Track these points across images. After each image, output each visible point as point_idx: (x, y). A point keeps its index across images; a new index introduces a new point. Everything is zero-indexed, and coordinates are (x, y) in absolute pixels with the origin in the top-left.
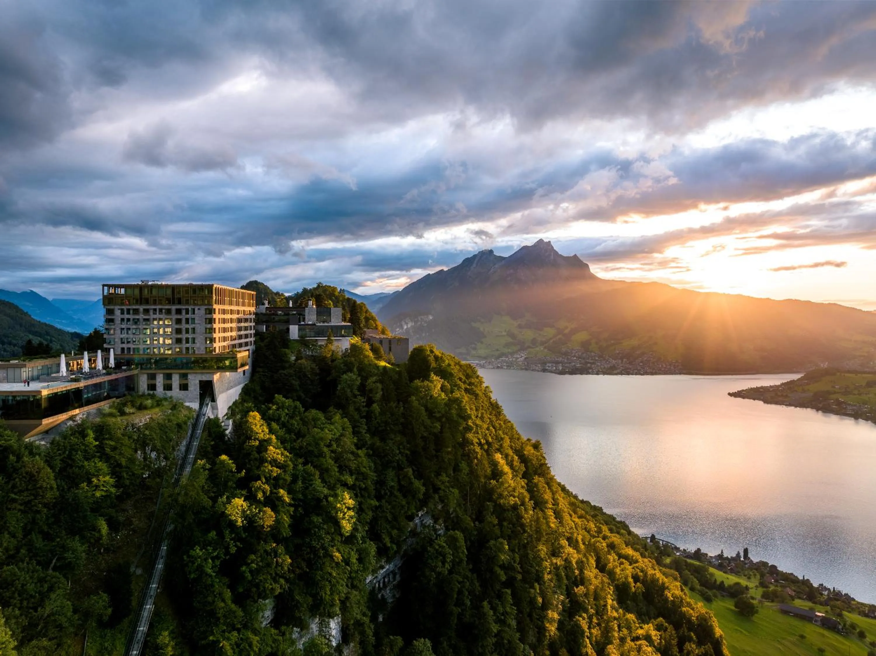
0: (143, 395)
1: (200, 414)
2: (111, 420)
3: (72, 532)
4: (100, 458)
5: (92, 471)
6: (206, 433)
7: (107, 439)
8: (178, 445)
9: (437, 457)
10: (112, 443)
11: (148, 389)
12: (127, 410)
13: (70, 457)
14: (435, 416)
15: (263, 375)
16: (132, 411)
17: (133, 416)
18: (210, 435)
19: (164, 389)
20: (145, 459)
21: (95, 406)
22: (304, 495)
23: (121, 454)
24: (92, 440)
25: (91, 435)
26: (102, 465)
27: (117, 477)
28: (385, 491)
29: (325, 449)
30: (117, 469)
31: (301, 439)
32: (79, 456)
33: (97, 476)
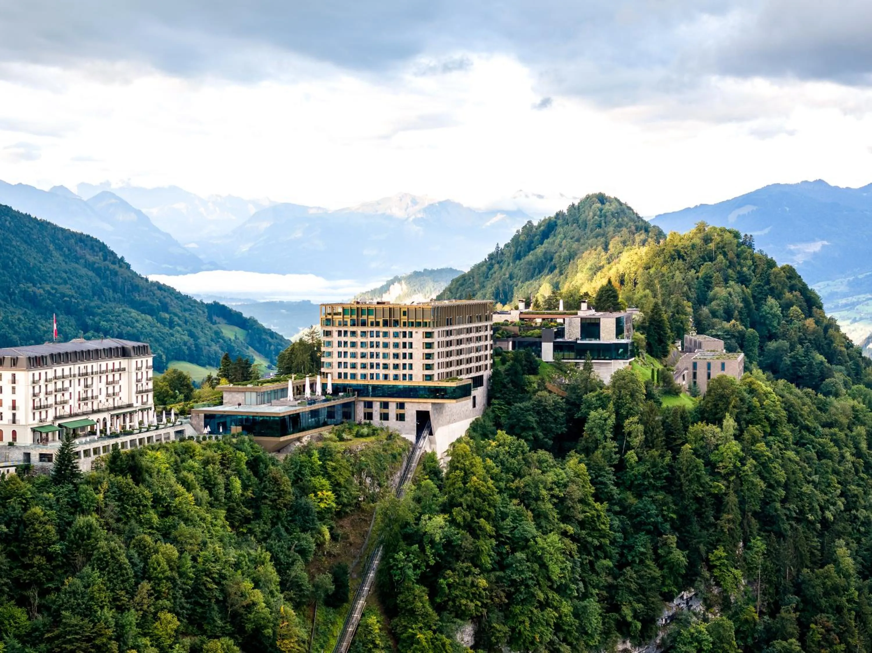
0: (360, 424)
1: (415, 447)
2: (332, 444)
3: (304, 530)
4: (323, 476)
5: (318, 485)
6: (421, 467)
7: (329, 460)
8: (392, 475)
9: (715, 525)
10: (334, 464)
11: (365, 418)
12: (345, 436)
13: (300, 472)
14: (719, 473)
15: (499, 409)
16: (349, 437)
17: (350, 442)
18: (424, 469)
19: (381, 419)
20: (361, 483)
21: (317, 430)
22: (511, 532)
23: (340, 474)
24: (316, 459)
25: (316, 454)
26: (325, 482)
27: (336, 494)
28: (633, 557)
29: (544, 492)
30: (337, 488)
31: (518, 479)
32: (307, 471)
33: (322, 490)
